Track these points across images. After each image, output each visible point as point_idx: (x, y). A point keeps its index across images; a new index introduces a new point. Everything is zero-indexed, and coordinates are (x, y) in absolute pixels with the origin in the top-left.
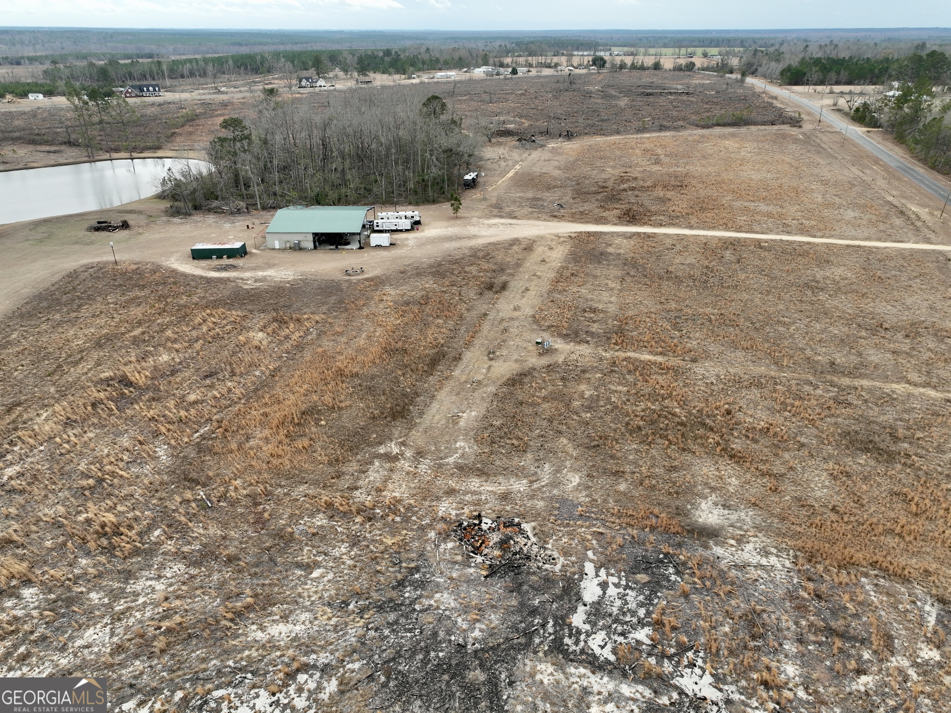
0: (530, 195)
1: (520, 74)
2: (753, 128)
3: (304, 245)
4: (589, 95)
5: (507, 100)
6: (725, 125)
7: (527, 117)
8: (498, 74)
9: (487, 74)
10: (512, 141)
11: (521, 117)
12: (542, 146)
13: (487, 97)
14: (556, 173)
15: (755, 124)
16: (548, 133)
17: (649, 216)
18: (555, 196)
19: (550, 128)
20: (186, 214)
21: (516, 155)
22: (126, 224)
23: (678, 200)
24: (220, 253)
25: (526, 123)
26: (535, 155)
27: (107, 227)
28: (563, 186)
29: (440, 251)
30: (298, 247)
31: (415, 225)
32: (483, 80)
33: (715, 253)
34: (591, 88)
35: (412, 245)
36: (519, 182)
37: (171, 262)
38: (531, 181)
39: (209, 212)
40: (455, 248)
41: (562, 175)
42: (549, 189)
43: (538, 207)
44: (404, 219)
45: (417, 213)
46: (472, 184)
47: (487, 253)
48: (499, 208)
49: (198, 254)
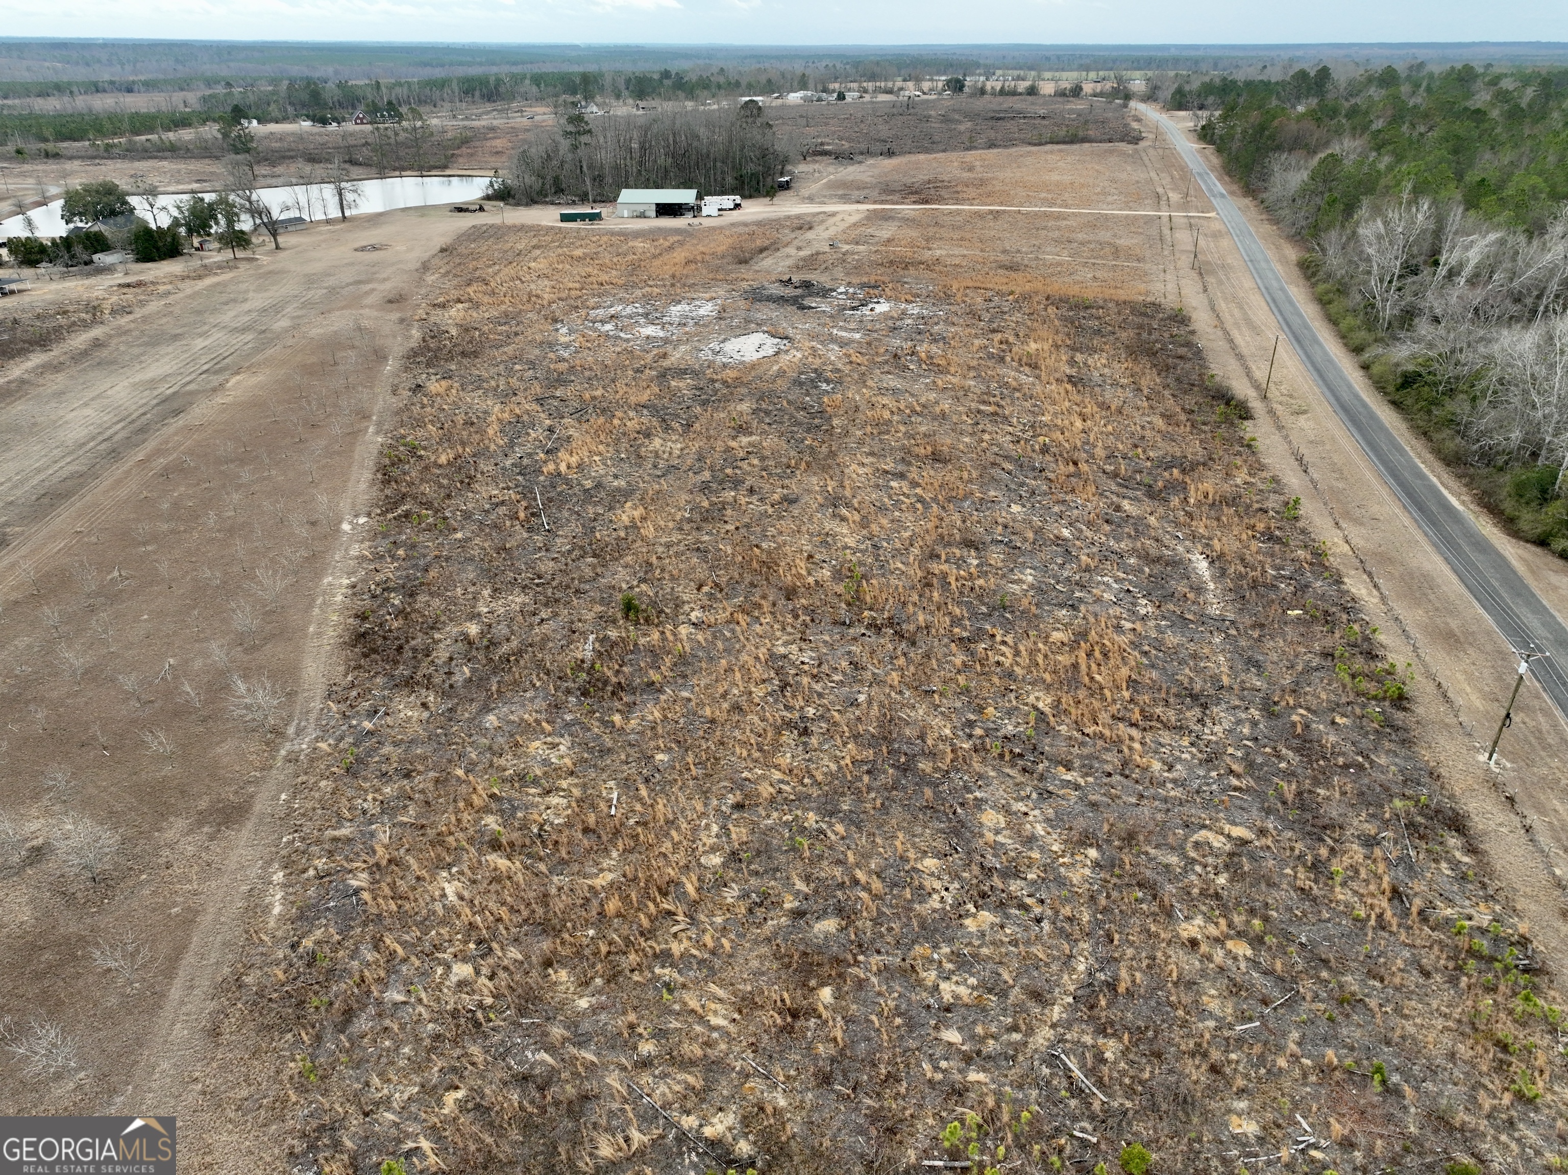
0: (840, 192)
1: (849, 99)
2: (1087, 145)
3: (647, 214)
4: (927, 119)
5: (827, 124)
6: (1058, 143)
7: (849, 140)
8: (820, 100)
9: (804, 99)
10: (831, 160)
11: (841, 139)
12: (860, 162)
13: (804, 121)
14: (868, 180)
15: (1090, 141)
16: (868, 153)
17: (940, 200)
18: (863, 193)
19: (872, 149)
20: (527, 205)
21: (831, 169)
22: (481, 209)
23: (972, 192)
24: (583, 217)
25: (846, 145)
26: (851, 169)
27: (467, 210)
28: (872, 187)
29: (760, 217)
30: (642, 216)
31: (737, 206)
32: (799, 106)
33: (980, 215)
34: (932, 113)
35: (736, 215)
36: (831, 185)
37: (544, 223)
38: (843, 184)
39: (546, 203)
40: (773, 216)
41: (874, 181)
42: (858, 189)
43: (845, 199)
44: (727, 201)
45: (738, 199)
46: (786, 186)
47: (798, 217)
48: (811, 199)
49: (565, 218)
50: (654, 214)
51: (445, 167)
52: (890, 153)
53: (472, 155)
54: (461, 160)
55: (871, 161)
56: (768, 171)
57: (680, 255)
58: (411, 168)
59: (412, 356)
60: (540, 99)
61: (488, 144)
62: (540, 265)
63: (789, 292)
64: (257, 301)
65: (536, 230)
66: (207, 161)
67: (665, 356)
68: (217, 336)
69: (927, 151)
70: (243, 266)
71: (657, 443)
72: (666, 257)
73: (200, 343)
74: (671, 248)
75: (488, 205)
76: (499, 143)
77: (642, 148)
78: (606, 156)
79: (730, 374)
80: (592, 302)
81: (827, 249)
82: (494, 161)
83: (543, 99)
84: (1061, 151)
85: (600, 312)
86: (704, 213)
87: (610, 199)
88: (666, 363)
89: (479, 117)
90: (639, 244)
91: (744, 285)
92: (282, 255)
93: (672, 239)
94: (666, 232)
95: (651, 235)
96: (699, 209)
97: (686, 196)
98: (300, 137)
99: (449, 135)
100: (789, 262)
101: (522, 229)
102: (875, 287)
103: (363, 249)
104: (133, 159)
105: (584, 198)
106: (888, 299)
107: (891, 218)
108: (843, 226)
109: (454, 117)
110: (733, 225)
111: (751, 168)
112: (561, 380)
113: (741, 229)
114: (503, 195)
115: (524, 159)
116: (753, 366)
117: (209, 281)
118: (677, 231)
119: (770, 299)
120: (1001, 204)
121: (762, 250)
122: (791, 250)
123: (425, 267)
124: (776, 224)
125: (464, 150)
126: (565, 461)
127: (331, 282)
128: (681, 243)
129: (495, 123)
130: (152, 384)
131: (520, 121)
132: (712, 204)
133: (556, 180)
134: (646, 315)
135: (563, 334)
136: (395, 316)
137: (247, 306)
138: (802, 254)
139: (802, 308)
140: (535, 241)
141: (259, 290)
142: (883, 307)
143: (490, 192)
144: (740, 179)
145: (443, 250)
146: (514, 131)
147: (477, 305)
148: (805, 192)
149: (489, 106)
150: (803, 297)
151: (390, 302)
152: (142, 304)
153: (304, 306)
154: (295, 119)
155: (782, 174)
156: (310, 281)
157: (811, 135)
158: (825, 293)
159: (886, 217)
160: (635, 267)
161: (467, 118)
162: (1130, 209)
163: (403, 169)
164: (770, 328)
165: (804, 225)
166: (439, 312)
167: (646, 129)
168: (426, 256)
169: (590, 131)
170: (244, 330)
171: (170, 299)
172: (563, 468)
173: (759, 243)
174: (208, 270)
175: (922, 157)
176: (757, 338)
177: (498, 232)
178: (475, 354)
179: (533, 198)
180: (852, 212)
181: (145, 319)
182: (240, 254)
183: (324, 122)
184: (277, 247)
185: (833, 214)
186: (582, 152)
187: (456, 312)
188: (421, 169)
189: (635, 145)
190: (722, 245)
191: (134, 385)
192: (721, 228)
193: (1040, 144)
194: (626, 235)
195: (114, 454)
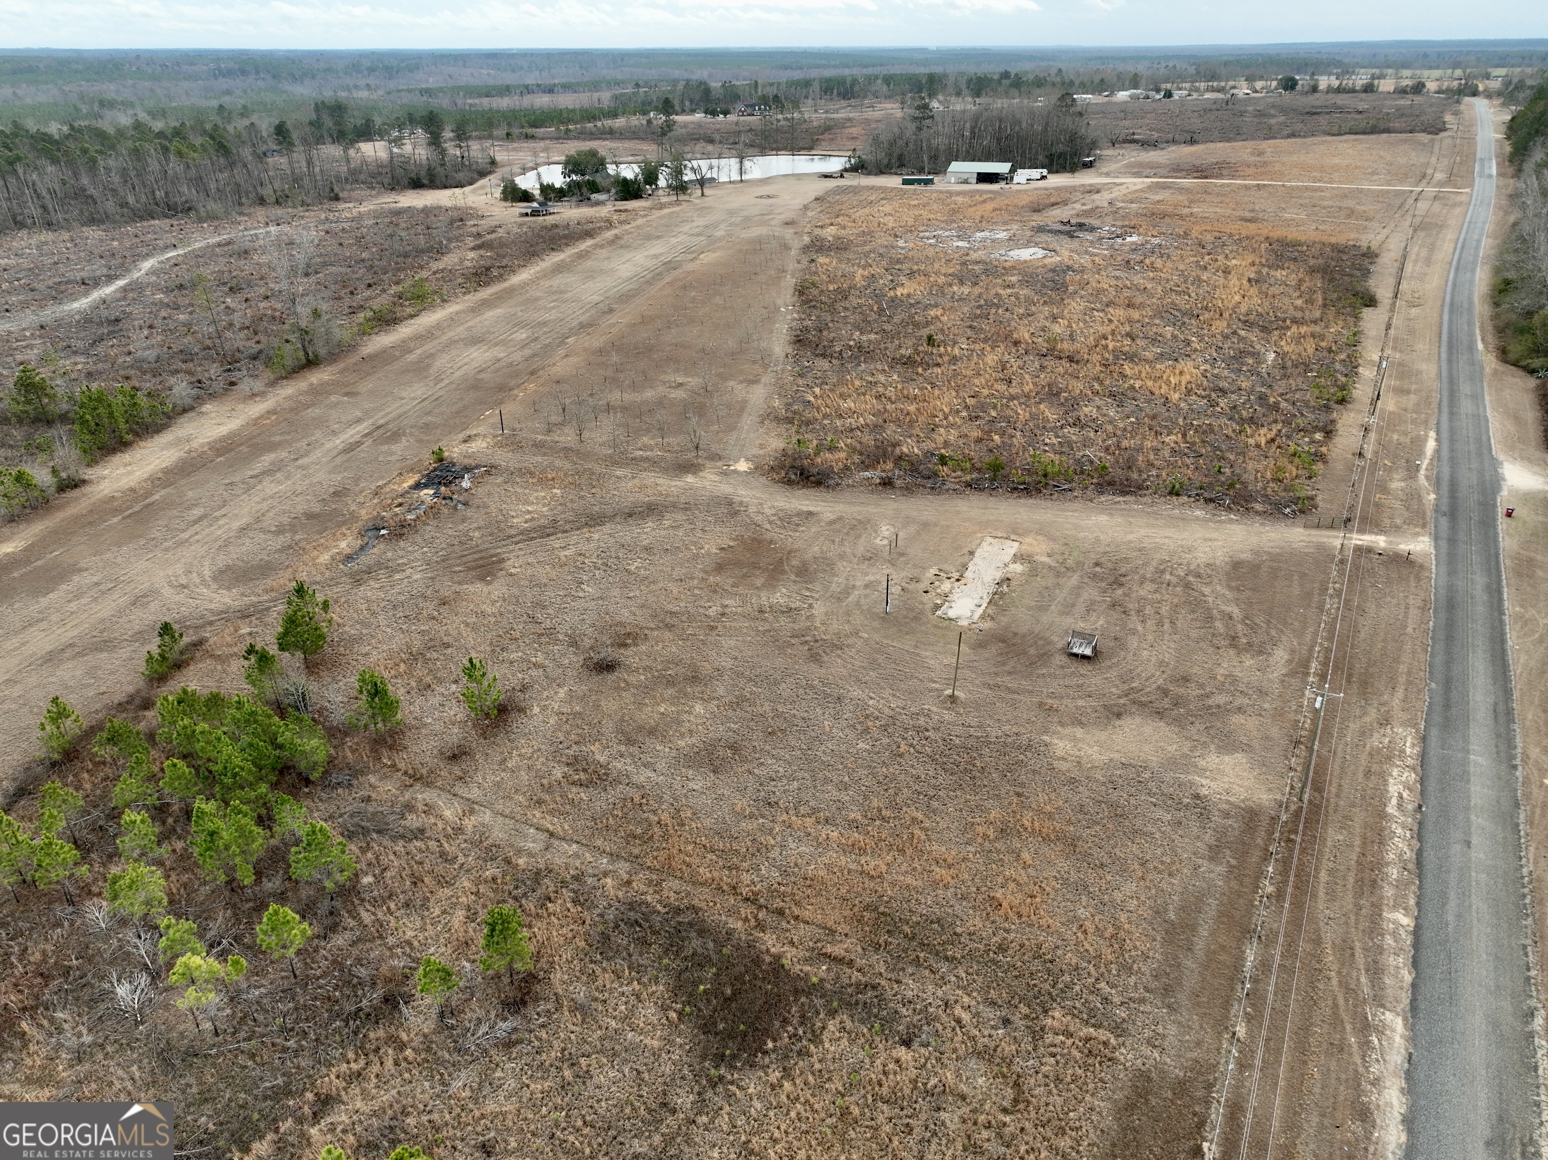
0: (1135, 170)
1: (1175, 97)
2: (1384, 136)
3: (970, 180)
4: (1242, 113)
5: (1144, 118)
6: (1356, 133)
7: (1160, 131)
8: (1146, 97)
9: (1132, 96)
10: (1136, 146)
11: (1152, 130)
12: (1163, 149)
13: (1123, 115)
14: (1164, 161)
15: (1388, 131)
16: (1174, 142)
17: (1220, 176)
18: (1154, 171)
19: (1177, 137)
20: (876, 174)
21: (1134, 153)
22: (842, 176)
23: (1250, 171)
24: (919, 182)
25: (1156, 135)
26: (1152, 153)
27: (831, 177)
28: (1165, 166)
29: (1059, 185)
30: (966, 182)
31: (1043, 178)
32: (1126, 102)
33: (1247, 187)
34: (1250, 109)
35: (1041, 184)
36: (1130, 165)
37: (889, 185)
38: (1141, 165)
39: (891, 174)
40: (1071, 184)
41: (1168, 162)
42: (1152, 168)
43: (1137, 175)
44: (1036, 173)
45: (1045, 172)
46: (1089, 165)
47: (1091, 185)
48: (1107, 175)
49: (906, 182)
50: (975, 181)
51: (811, 148)
52: (1192, 142)
53: (832, 139)
54: (823, 143)
55: (1173, 148)
56: (1076, 154)
57: (990, 206)
58: (785, 149)
59: (806, 249)
60: (888, 97)
61: (846, 131)
62: (888, 208)
63: (1068, 228)
64: (700, 222)
65: (884, 189)
66: (636, 141)
67: (967, 255)
68: (682, 238)
69: (1229, 140)
70: (685, 205)
71: (955, 288)
72: (979, 207)
73: (674, 241)
74: (984, 201)
75: (845, 174)
76: (855, 131)
77: (973, 132)
78: (941, 142)
79: (1008, 265)
80: (921, 229)
81: (1106, 205)
82: (851, 145)
83: (890, 97)
84: (1356, 140)
85: (927, 234)
86: (1015, 181)
87: (940, 169)
88: (968, 258)
89: (836, 111)
90: (960, 199)
91: (1034, 224)
92: (706, 199)
93: (985, 197)
94: (981, 192)
95: (972, 193)
96: (1012, 178)
97: (1003, 168)
98: (699, 125)
99: (815, 124)
100: (1073, 212)
101: (872, 188)
102: (1133, 228)
103: (761, 197)
104: (584, 139)
105: (921, 171)
106: (1139, 235)
107: (1170, 188)
108: (1126, 191)
109: (816, 111)
110: (1036, 189)
111: (1061, 148)
112: (899, 261)
113: (1041, 192)
114: (859, 168)
115: (876, 141)
116: (1025, 262)
117: (666, 211)
118: (990, 192)
119: (1050, 231)
120: (1272, 180)
121: (1053, 205)
122: (1078, 206)
123: (806, 208)
124: (1073, 189)
125: (826, 136)
126: (899, 291)
127: (744, 213)
128: (992, 199)
129: (851, 115)
130: (656, 256)
131: (870, 114)
132: (1022, 175)
133: (900, 157)
134: (958, 237)
135: (901, 243)
136: (792, 231)
137: (695, 224)
138: (1084, 208)
139: (1072, 237)
140: (883, 195)
141: (699, 216)
142: (1135, 238)
143: (848, 166)
144: (1051, 157)
145: (817, 199)
146: (867, 121)
147: (844, 228)
148: (1104, 170)
149: (844, 103)
150: (1074, 231)
151: (787, 224)
152: (634, 220)
153: (730, 225)
154: (693, 111)
155: (1088, 156)
156: (731, 213)
157: (1124, 127)
158: (1092, 229)
159: (1164, 187)
160: (954, 212)
161: (826, 112)
162: (1390, 185)
163: (778, 149)
164: (1044, 245)
165: (1095, 190)
166: (819, 230)
167: (976, 118)
168: (806, 202)
169: (932, 117)
170: (699, 235)
171: (649, 218)
172: (899, 294)
173: (1053, 200)
174: (662, 206)
175: (1221, 145)
176: (1032, 250)
177: (855, 190)
178: (846, 249)
179: (881, 170)
180: (1137, 183)
181: (638, 227)
182: (681, 197)
183: (714, 113)
184: (703, 195)
185: (1122, 184)
186: (924, 134)
187: (832, 230)
188: (792, 149)
189: (967, 134)
190: (1025, 200)
191: (646, 257)
192: (1026, 191)
193: (1340, 134)
194: (951, 194)
195: (649, 283)
